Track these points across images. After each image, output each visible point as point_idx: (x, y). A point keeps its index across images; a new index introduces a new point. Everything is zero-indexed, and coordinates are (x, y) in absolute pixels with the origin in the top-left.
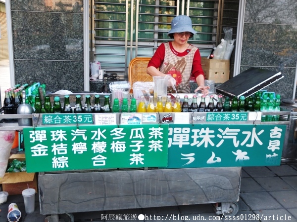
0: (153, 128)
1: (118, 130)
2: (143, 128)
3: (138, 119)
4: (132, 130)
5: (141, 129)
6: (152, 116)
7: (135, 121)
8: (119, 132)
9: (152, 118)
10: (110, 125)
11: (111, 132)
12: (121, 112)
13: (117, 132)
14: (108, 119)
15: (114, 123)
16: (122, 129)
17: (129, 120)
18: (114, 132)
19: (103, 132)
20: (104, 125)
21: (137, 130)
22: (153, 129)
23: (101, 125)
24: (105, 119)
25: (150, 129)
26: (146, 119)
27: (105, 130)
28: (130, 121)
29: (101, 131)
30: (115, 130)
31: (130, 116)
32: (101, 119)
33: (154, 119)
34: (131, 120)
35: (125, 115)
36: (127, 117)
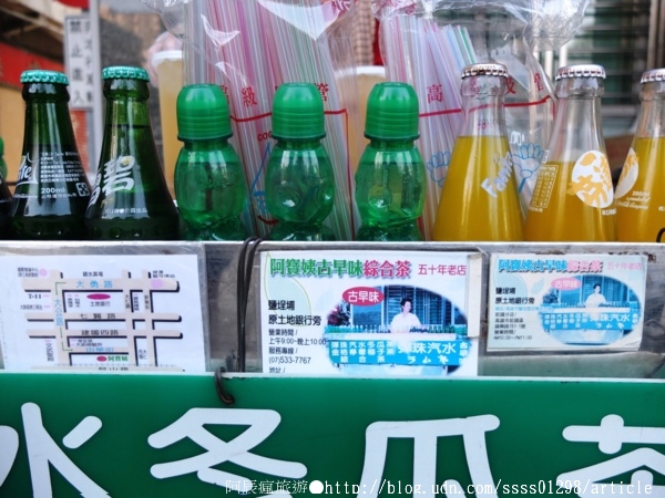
0: (613, 422)
1: (227, 433)
2: (491, 422)
3: (438, 311)
4: (378, 436)
5: (475, 431)
6: (594, 281)
7: (403, 330)
8: (238, 451)
9: (595, 305)
10: (145, 369)
11: (158, 440)
12: (259, 236)
13: (218, 450)
14: (117, 304)
15: (189, 358)
16: (264, 423)
17: (338, 319)
18: (187, 448)
19: (75, 438)
20: (87, 366)
21: (425, 435)
22: (610, 432)
23: (57, 367)
24: (87, 306)
25: (574, 434)
26: (530, 315)
27: (89, 427)
28: (351, 335)
29: (57, 428)
30: (191, 424)
31: (350, 282)
32: (49, 304)
33: (620, 312)
34: (367, 322)
35: (292, 269)
36: (323, 295)
